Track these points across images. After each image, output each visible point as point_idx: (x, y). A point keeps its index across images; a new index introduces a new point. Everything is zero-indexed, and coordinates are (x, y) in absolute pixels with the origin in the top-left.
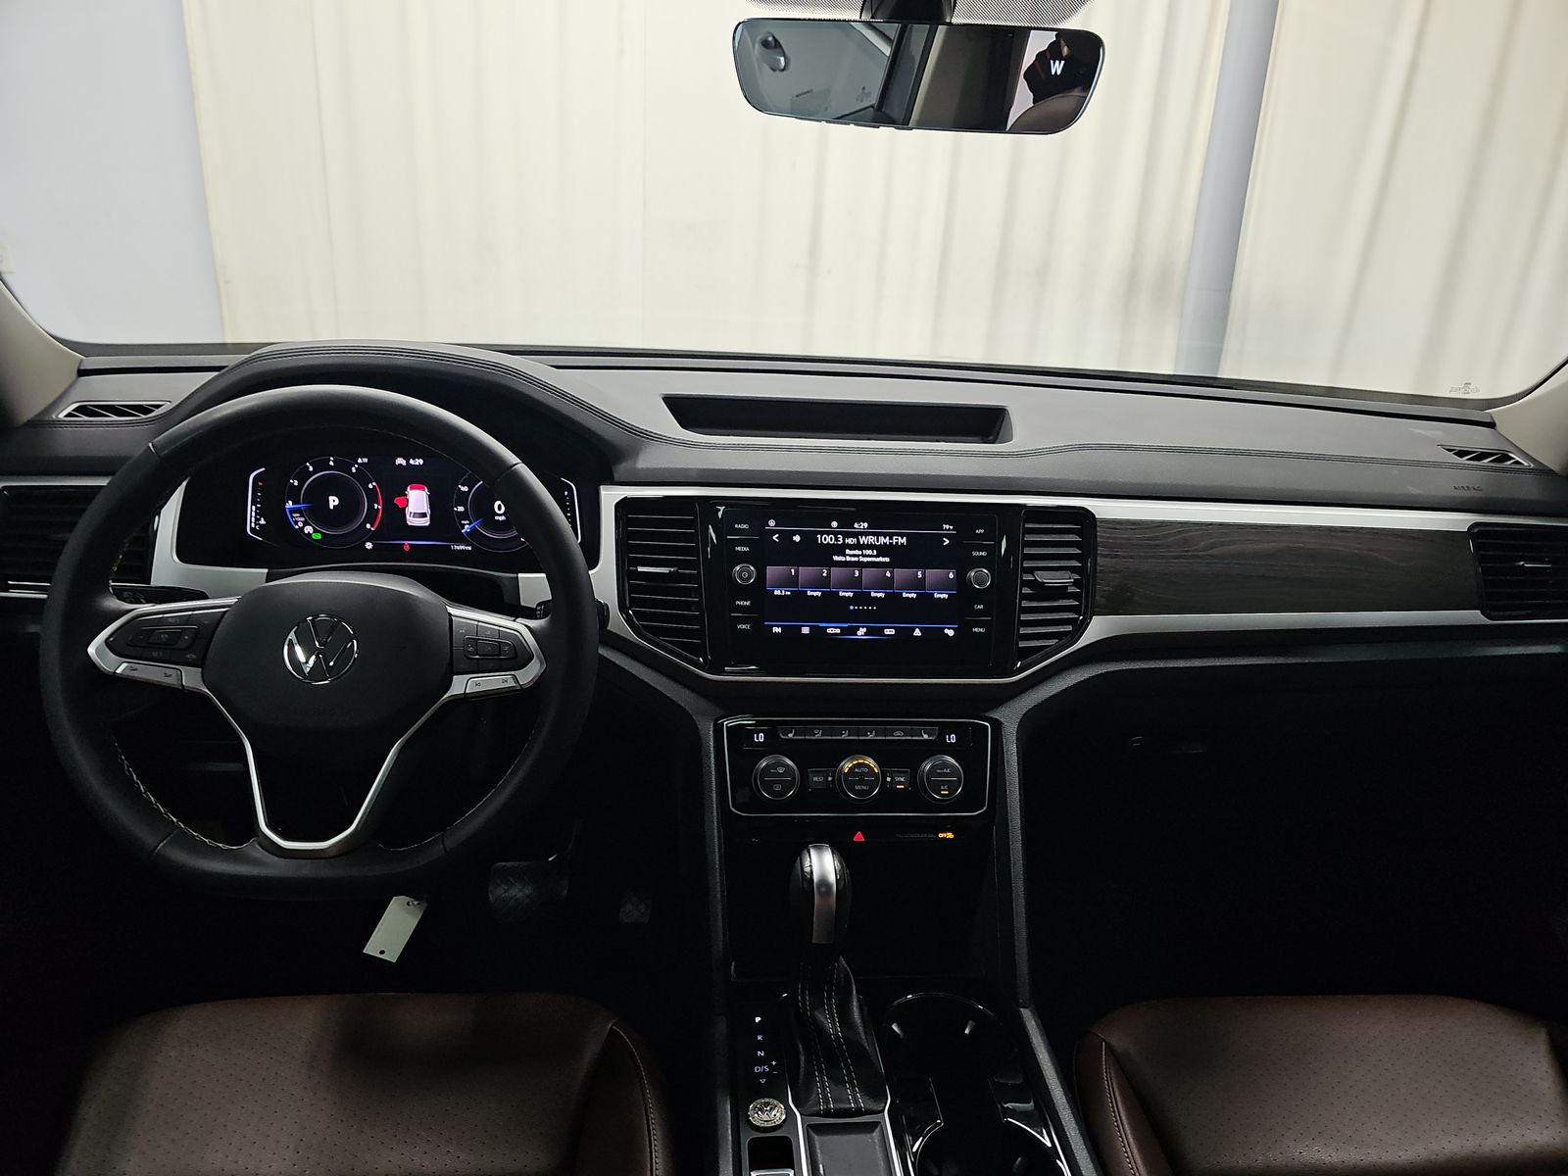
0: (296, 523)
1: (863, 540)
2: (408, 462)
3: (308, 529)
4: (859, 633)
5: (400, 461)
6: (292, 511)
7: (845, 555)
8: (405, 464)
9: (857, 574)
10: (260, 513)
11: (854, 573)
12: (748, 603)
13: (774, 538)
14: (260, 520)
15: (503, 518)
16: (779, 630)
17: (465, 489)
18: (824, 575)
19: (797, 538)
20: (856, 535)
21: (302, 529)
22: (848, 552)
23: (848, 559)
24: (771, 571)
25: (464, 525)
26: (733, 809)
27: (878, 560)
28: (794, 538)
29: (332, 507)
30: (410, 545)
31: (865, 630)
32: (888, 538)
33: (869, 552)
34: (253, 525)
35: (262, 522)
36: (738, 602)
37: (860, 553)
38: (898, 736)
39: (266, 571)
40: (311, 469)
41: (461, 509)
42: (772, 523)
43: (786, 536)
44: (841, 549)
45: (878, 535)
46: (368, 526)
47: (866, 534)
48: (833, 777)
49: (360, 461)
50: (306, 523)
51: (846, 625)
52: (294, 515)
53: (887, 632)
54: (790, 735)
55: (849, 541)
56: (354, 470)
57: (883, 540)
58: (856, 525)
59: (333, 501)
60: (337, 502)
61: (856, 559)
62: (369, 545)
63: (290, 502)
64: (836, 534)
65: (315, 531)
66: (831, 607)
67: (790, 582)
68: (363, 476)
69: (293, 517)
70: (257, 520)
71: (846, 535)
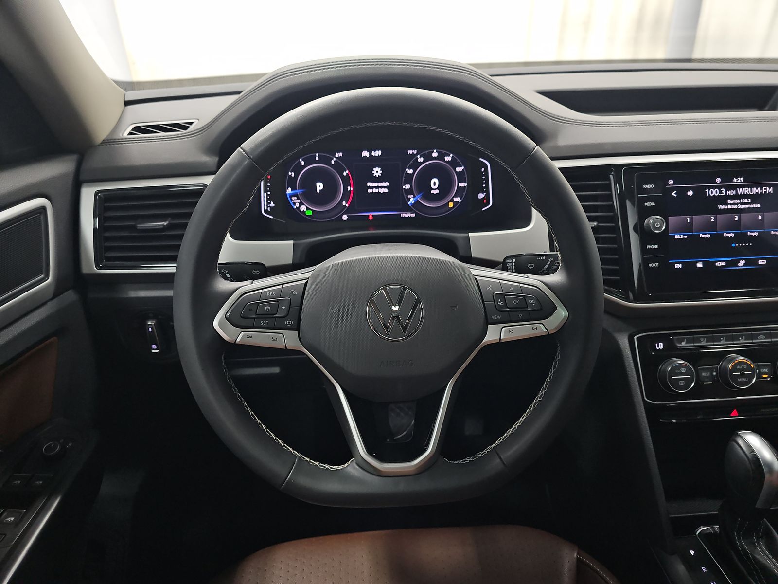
0: (294, 204)
1: (741, 191)
2: (370, 154)
3: (303, 208)
4: (740, 264)
5: (365, 154)
6: (291, 196)
7: (727, 204)
8: (368, 156)
9: (737, 218)
10: (270, 198)
11: (735, 218)
12: (656, 247)
13: (673, 194)
14: (270, 203)
15: (437, 191)
16: (680, 266)
17: (410, 171)
18: (712, 221)
19: (690, 193)
20: (735, 187)
21: (298, 208)
22: (729, 201)
23: (730, 207)
24: (672, 219)
25: (410, 198)
26: (646, 399)
27: (752, 206)
28: (688, 193)
29: (318, 191)
30: (373, 215)
31: (744, 262)
32: (759, 189)
33: (745, 201)
34: (266, 208)
35: (272, 205)
36: (648, 247)
37: (739, 201)
38: (762, 339)
39: (292, 242)
40: (303, 163)
41: (408, 187)
42: (671, 182)
43: (682, 192)
44: (723, 200)
45: (751, 186)
46: (344, 203)
47: (743, 186)
48: (716, 372)
49: (337, 155)
50: (301, 204)
51: (730, 259)
52: (293, 198)
53: (761, 262)
54: (683, 344)
55: (730, 193)
56: (333, 162)
57: (756, 190)
58: (735, 180)
59: (320, 186)
60: (322, 188)
61: (736, 207)
62: (345, 217)
63: (290, 189)
64: (719, 187)
65: (308, 209)
66: (719, 246)
67: (685, 228)
68: (339, 168)
69: (292, 200)
70: (268, 203)
71: (728, 188)
